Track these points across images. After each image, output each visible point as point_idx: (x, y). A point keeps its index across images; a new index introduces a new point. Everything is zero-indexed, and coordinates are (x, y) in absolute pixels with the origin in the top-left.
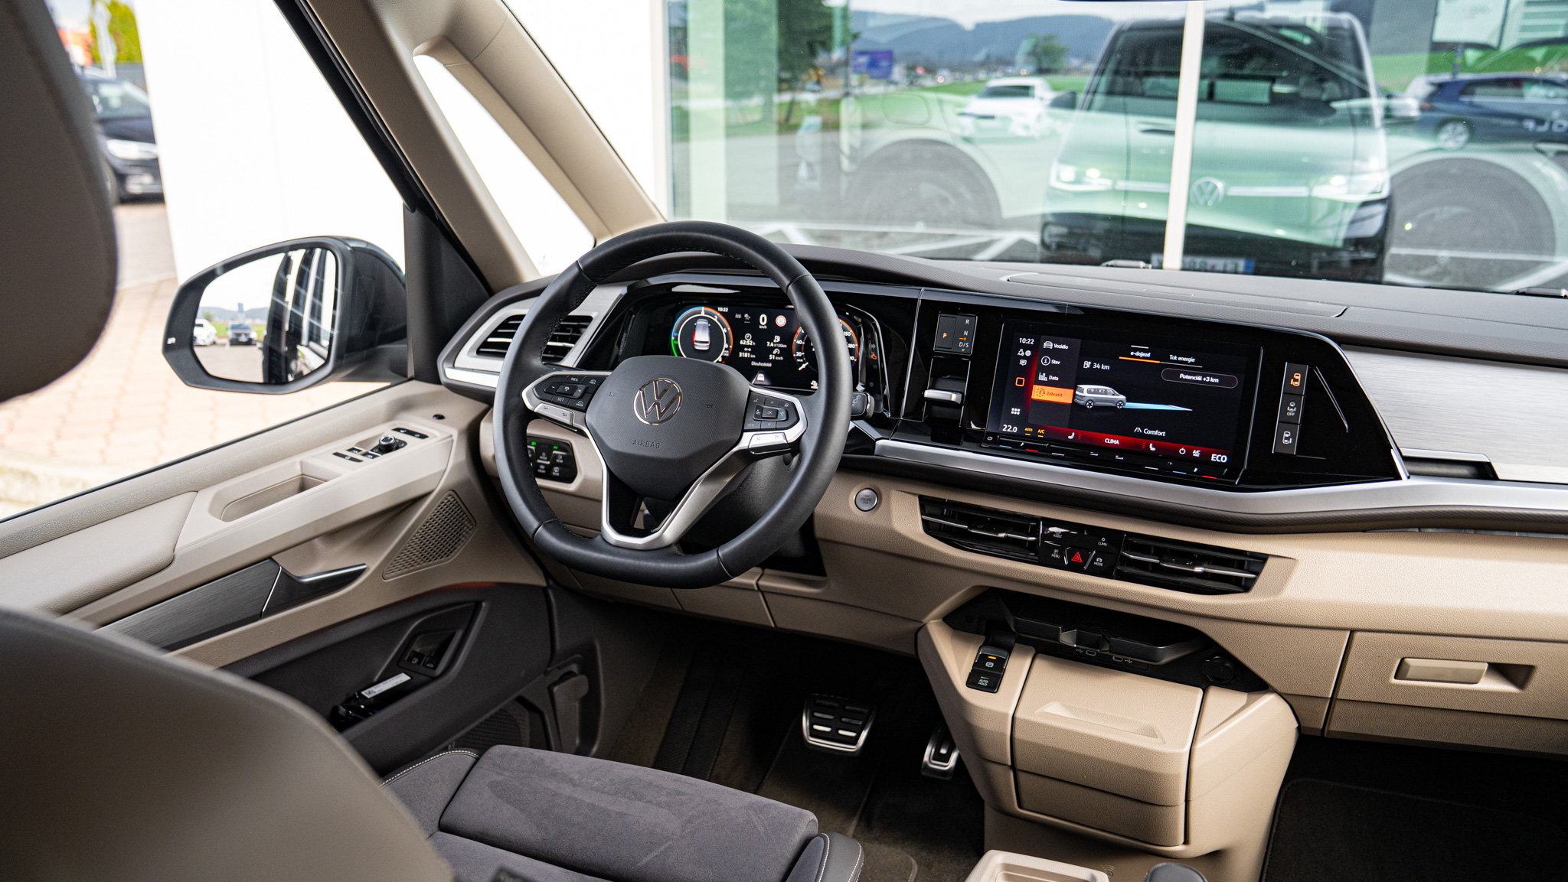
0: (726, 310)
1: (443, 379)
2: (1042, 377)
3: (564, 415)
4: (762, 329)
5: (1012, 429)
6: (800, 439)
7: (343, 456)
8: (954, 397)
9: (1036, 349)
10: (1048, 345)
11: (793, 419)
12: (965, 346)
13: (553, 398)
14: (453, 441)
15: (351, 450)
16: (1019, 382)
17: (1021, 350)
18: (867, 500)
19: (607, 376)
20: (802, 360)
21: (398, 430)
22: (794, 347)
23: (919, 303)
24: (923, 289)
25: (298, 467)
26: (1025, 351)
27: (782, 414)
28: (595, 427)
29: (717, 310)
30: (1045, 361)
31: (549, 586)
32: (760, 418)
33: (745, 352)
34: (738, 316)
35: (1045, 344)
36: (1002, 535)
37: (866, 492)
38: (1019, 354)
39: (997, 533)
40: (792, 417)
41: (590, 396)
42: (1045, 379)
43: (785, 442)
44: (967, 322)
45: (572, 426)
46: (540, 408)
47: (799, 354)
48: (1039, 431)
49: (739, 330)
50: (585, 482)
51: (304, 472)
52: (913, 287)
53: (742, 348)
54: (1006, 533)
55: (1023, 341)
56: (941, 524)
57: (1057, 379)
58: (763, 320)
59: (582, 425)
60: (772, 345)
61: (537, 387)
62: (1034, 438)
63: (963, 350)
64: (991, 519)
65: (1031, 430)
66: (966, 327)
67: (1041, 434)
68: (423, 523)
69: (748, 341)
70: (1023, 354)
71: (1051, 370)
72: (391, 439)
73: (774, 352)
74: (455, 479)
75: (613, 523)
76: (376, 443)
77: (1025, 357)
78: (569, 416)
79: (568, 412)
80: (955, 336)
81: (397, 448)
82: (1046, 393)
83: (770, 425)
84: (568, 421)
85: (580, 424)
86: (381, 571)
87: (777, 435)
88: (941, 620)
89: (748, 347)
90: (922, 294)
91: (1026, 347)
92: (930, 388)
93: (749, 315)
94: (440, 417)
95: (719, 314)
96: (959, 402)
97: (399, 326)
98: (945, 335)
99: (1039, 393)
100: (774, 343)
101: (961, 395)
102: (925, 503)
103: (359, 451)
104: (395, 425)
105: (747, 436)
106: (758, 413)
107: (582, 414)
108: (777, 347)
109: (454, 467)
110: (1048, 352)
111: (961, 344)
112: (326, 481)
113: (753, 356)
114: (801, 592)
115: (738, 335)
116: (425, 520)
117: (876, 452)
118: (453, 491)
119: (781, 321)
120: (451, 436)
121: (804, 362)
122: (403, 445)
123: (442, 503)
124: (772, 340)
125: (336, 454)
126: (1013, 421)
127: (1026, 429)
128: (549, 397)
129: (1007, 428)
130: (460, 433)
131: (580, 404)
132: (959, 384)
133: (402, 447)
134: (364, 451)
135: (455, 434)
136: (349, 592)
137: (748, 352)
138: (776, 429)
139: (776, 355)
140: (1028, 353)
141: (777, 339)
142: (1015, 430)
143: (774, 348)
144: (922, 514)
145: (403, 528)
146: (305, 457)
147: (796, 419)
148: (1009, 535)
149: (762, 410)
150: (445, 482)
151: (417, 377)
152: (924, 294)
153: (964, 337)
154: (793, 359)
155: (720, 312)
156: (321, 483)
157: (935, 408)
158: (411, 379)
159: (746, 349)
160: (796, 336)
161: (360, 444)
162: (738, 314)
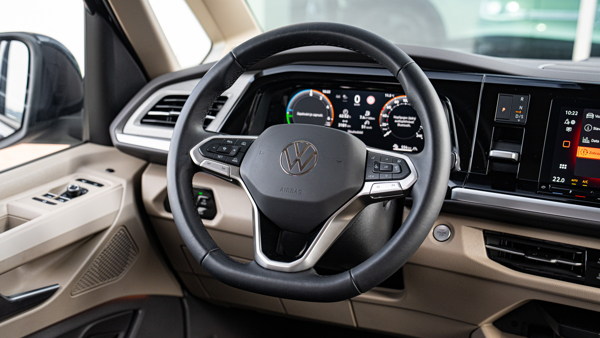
0: (329, 92)
1: (115, 142)
2: (585, 141)
3: (223, 169)
4: (356, 106)
5: (560, 180)
6: (412, 187)
7: (41, 200)
8: (514, 156)
9: (581, 120)
10: (590, 115)
11: (405, 172)
12: (520, 117)
13: (214, 156)
14: (122, 189)
15: (46, 195)
16: (566, 144)
17: (567, 120)
18: (443, 233)
19: (255, 139)
20: (386, 129)
21: (80, 180)
22: (380, 119)
23: (482, 85)
24: (485, 75)
25: (5, 209)
26: (570, 121)
27: (396, 168)
28: (249, 178)
29: (322, 92)
30: (587, 129)
31: (184, 297)
32: (378, 171)
33: (343, 123)
34: (338, 97)
35: (588, 115)
36: (553, 261)
37: (443, 227)
38: (565, 123)
39: (550, 259)
40: (405, 171)
41: (243, 154)
42: (588, 142)
43: (400, 189)
44: (522, 99)
45: (229, 178)
46: (204, 163)
47: (384, 124)
48: (584, 181)
49: (338, 107)
50: (224, 219)
51: (10, 213)
52: (476, 74)
53: (341, 120)
54: (557, 260)
55: (569, 113)
56: (499, 251)
57: (598, 142)
58: (357, 100)
59: (237, 176)
60: (364, 118)
61: (202, 147)
62: (579, 185)
63: (519, 120)
64: (541, 248)
65: (577, 181)
66: (521, 103)
67: (585, 184)
68: (102, 251)
69: (345, 115)
70: (568, 123)
71: (592, 135)
72: (76, 187)
73: (366, 123)
74: (125, 218)
75: (265, 251)
76: (64, 190)
77: (570, 125)
78: (226, 169)
79: (226, 166)
80: (513, 110)
81: (81, 194)
82: (589, 152)
83: (386, 176)
84: (226, 174)
85: (236, 175)
86: (70, 290)
87: (394, 184)
88: (491, 324)
89: (345, 119)
90: (484, 79)
91: (571, 118)
92: (492, 150)
93: (347, 95)
94: (111, 171)
95: (323, 95)
96: (517, 160)
97: (77, 101)
98: (504, 109)
99: (582, 153)
100: (365, 116)
101: (518, 154)
102: (488, 236)
103: (52, 196)
104: (77, 176)
105: (368, 185)
106: (376, 167)
107: (237, 168)
108: (367, 120)
109: (125, 209)
110: (590, 121)
111: (517, 116)
112: (30, 220)
113: (349, 126)
114: (382, 301)
115: (338, 110)
116: (104, 249)
117: (452, 197)
118: (124, 227)
119: (371, 100)
120: (121, 185)
121: (388, 131)
122: (85, 191)
123: (116, 235)
124: (363, 114)
125: (35, 199)
126: (561, 173)
127: (572, 180)
128: (211, 155)
129: (556, 179)
130: (128, 183)
131: (235, 160)
132: (517, 146)
133: (84, 193)
134: (56, 196)
135: (124, 183)
136: (46, 307)
137: (345, 123)
138: (392, 179)
139: (367, 125)
140: (573, 122)
141: (368, 113)
142: (563, 180)
143: (365, 120)
144: (486, 244)
145: (88, 255)
146: (11, 201)
147: (408, 172)
148: (559, 261)
149: (379, 165)
150: (119, 220)
151: (92, 141)
152: (486, 79)
153: (519, 110)
154: (380, 129)
155: (324, 94)
156: (26, 222)
157: (496, 164)
158: (86, 142)
159: (343, 121)
160: (382, 111)
161: (53, 190)
162: (338, 94)
